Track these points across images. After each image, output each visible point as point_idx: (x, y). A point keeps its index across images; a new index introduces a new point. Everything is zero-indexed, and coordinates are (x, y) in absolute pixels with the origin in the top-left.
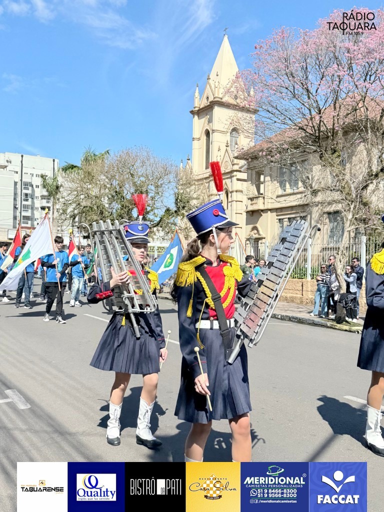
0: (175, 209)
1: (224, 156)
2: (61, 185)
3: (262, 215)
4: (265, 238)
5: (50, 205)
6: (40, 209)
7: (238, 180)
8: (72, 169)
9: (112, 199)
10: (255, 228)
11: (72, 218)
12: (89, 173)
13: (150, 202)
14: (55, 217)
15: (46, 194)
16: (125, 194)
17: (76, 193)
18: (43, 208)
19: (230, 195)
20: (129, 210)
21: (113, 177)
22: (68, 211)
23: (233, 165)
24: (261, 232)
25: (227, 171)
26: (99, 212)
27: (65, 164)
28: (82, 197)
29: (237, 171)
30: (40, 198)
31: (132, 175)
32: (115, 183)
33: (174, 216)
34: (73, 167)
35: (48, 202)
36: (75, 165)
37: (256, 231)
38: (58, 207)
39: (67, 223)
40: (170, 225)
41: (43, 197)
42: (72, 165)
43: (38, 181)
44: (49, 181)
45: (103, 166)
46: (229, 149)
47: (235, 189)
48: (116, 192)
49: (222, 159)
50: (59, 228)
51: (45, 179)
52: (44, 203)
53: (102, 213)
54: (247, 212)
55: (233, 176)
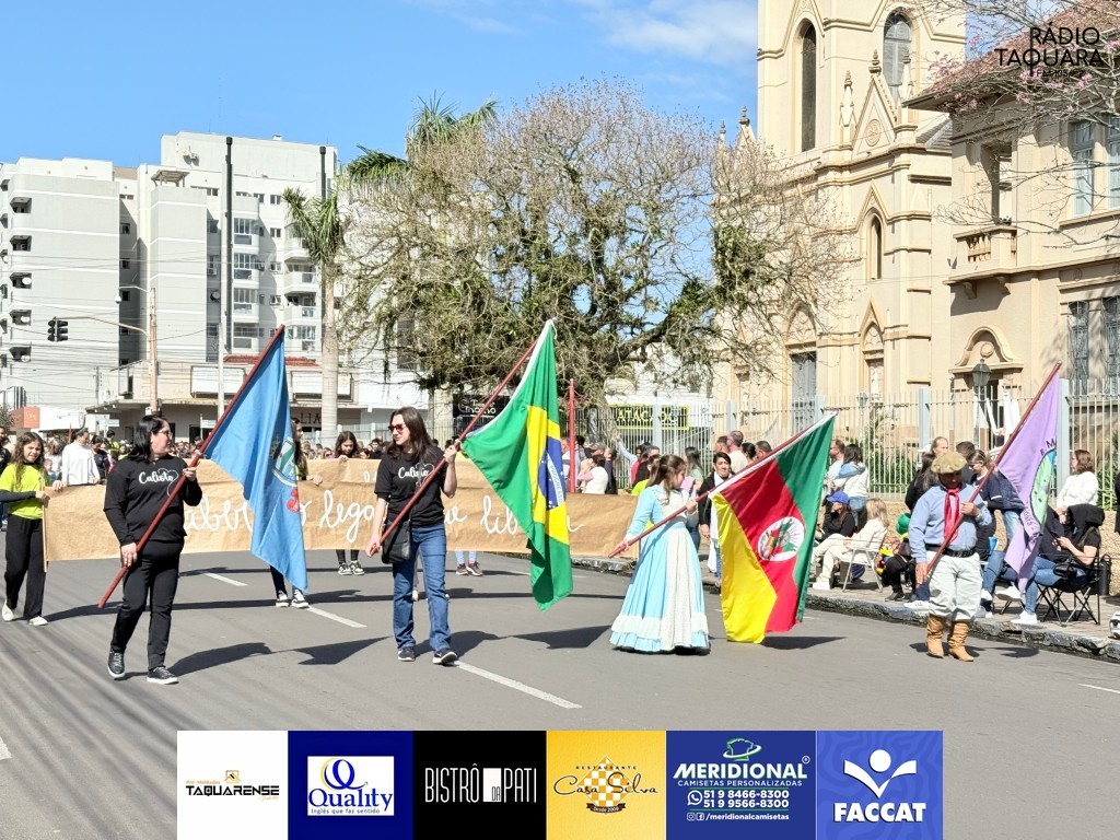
0: (716, 282)
1: (865, 105)
2: (348, 221)
3: (1007, 292)
4: (1020, 370)
5: (314, 287)
6: (284, 300)
7: (916, 179)
8: (382, 166)
9: (508, 258)
10: (984, 335)
11: (384, 325)
12: (436, 178)
13: (630, 262)
14: (329, 322)
15: (303, 253)
16: (550, 240)
17: (394, 241)
18: (294, 298)
19: (886, 229)
20: (567, 290)
21: (514, 186)
22: (372, 301)
23: (897, 130)
24: (1006, 352)
25: (876, 153)
26: (470, 297)
27: (357, 155)
28: (415, 253)
29: (910, 150)
30: (284, 267)
31: (574, 175)
32: (518, 204)
33: (712, 305)
34: (383, 161)
35: (308, 279)
36: (388, 152)
37: (988, 347)
38: (338, 290)
39: (368, 338)
40: (697, 334)
41: (294, 265)
42: (381, 156)
43: (277, 216)
44: (312, 211)
45: (481, 153)
46: (881, 78)
47: (905, 210)
48: (524, 233)
49: (858, 115)
50: (344, 359)
51: (299, 206)
52: (296, 283)
53: (478, 303)
54: (956, 285)
55: (898, 168)
